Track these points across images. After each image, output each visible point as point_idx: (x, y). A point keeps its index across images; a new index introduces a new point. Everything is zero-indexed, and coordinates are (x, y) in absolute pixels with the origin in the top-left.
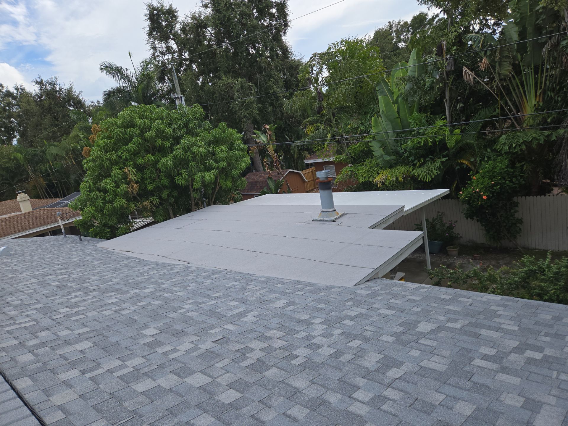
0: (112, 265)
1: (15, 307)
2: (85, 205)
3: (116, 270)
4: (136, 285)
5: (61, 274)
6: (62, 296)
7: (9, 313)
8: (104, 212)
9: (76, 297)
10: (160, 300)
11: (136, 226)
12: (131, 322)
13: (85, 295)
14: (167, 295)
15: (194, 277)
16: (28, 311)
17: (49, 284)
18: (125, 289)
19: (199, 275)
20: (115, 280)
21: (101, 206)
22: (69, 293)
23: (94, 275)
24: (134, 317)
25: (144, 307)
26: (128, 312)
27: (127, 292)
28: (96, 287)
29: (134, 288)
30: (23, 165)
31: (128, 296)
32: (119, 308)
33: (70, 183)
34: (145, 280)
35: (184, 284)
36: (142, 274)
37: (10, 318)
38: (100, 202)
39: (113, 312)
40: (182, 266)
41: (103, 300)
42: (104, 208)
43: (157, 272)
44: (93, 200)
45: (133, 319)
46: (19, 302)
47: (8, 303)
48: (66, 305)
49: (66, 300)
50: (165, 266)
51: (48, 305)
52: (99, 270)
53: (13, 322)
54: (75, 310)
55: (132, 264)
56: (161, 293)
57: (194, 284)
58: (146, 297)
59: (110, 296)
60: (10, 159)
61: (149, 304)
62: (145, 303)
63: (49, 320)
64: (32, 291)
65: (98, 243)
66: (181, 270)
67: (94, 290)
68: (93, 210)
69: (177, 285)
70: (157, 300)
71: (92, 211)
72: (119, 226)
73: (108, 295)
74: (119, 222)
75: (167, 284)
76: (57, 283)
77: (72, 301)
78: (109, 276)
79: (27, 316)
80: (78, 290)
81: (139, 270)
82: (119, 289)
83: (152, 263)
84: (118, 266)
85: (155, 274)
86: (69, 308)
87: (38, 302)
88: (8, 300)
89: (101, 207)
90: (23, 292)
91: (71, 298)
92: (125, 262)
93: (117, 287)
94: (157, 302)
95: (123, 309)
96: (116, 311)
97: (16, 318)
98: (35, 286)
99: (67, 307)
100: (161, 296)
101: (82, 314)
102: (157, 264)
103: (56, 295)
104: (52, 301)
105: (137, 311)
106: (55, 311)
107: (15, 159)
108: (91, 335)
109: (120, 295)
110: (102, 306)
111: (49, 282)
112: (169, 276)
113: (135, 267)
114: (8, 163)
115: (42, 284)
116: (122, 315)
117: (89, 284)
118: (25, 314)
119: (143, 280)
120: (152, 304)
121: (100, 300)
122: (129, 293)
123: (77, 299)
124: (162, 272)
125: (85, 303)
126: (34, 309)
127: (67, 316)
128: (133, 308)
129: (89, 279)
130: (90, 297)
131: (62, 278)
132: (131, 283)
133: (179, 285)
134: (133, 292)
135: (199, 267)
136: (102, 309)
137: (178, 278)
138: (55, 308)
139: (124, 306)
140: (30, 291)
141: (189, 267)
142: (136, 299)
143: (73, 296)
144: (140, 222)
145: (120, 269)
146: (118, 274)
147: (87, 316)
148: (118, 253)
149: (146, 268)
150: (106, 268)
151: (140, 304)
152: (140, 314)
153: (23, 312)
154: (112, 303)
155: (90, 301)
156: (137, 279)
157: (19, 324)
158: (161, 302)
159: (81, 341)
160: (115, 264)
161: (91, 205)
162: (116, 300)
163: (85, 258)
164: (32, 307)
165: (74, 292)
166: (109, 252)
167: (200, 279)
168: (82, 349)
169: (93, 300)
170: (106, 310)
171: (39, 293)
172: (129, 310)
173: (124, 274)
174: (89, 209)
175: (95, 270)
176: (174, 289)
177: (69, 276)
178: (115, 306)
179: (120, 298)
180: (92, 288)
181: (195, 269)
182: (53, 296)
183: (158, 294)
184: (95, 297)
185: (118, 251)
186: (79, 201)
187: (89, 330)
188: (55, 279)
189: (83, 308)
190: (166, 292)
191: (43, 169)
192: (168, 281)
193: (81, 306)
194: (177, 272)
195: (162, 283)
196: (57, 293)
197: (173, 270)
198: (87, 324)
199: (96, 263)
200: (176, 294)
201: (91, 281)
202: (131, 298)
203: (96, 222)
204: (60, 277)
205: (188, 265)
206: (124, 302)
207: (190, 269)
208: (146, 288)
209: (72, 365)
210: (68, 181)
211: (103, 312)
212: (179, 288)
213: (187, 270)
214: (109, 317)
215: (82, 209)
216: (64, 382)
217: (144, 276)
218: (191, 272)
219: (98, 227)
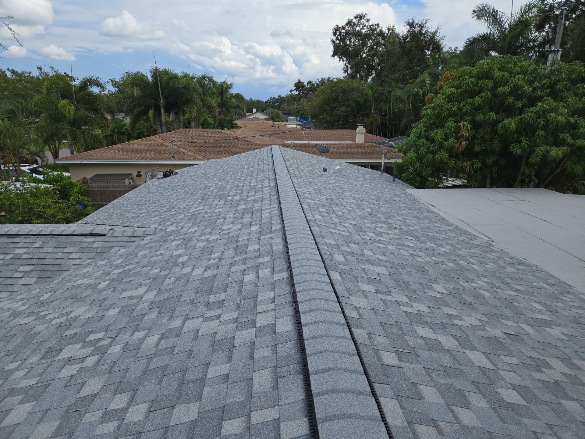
0: (416, 213)
1: (338, 216)
2: (409, 150)
3: (419, 218)
4: (433, 239)
5: (374, 204)
6: (372, 223)
7: (334, 219)
8: (424, 161)
9: (382, 228)
10: (454, 264)
11: (446, 184)
12: (422, 270)
13: (388, 229)
14: (462, 262)
15: (495, 258)
16: (346, 223)
17: (363, 209)
18: (423, 239)
19: (501, 258)
20: (416, 227)
21: (423, 154)
22: (377, 223)
23: (398, 215)
24: (427, 268)
25: (437, 263)
26: (422, 260)
27: (424, 242)
28: (398, 227)
29: (431, 241)
30: (370, 101)
31: (424, 246)
32: (414, 253)
33: (400, 127)
34: (442, 238)
35: (481, 259)
36: (441, 232)
37: (334, 223)
38: (423, 151)
39: (408, 254)
40: (483, 241)
41: (402, 240)
42: (425, 157)
43: (456, 236)
44: (418, 147)
45: (425, 269)
46: (341, 213)
47: (334, 211)
48: (373, 231)
49: (373, 227)
50: (466, 233)
51: (360, 225)
52: (403, 212)
53: (335, 226)
54: (379, 238)
55: (433, 219)
56: (456, 258)
57: (493, 264)
58: (441, 254)
59: (409, 240)
60: (362, 94)
61: (442, 262)
62: (439, 260)
63: (358, 237)
64: (351, 209)
65: (407, 188)
66: (483, 245)
67: (396, 228)
68: (415, 156)
69: (474, 257)
70: (451, 262)
71: (413, 157)
72: (429, 179)
73: (407, 237)
74: (432, 175)
75: (464, 252)
76: (369, 210)
77: (378, 229)
78: (411, 221)
79: (345, 227)
80: (384, 223)
81: (439, 227)
82: (417, 237)
83: (452, 226)
84: (420, 215)
85: (454, 237)
86: (375, 234)
87: (354, 219)
88: (334, 209)
89: (422, 156)
90: (345, 206)
91: (378, 227)
92: (427, 214)
93: (416, 234)
94: (451, 265)
95: (418, 256)
96: (411, 255)
97: (337, 225)
98: (353, 206)
99: (373, 233)
100: (456, 260)
101: (383, 244)
102: (457, 228)
103: (367, 219)
104: (363, 223)
105: (430, 264)
106: (365, 232)
107: (366, 94)
108: (388, 264)
109: (418, 243)
110: (400, 245)
111: (363, 206)
112: (468, 245)
113: (436, 222)
114: (360, 97)
115: (359, 206)
116: (416, 260)
117: (393, 221)
118: (344, 224)
119: (440, 238)
120: (446, 265)
121: (400, 239)
122: (425, 244)
123: (382, 230)
124: (461, 238)
125: (387, 236)
126: (351, 224)
127: (373, 241)
128: (427, 259)
129: (394, 217)
130: (392, 233)
131: (374, 208)
132: (429, 236)
133: (477, 258)
134: (429, 245)
135: (504, 249)
136: (400, 247)
137: (476, 251)
138: (364, 229)
139: (420, 253)
140: (349, 208)
141: (492, 245)
142: (431, 252)
143: (379, 226)
144: (451, 181)
145: (421, 219)
146: (419, 223)
147: (387, 248)
148: (423, 204)
149: (446, 227)
150: (409, 213)
151: (433, 258)
152: (432, 267)
153: (342, 222)
154: (409, 246)
155: (391, 236)
156: (435, 234)
157: (339, 230)
158: (454, 266)
159: (380, 266)
160: (418, 213)
161: (414, 150)
162: (412, 245)
163: (394, 197)
164: (349, 221)
165: (380, 223)
166: (414, 200)
167: (501, 262)
168: (380, 272)
169: (394, 236)
170: (403, 250)
171: (355, 212)
172: (423, 259)
173: (425, 225)
174: (412, 154)
175: (400, 211)
176: (470, 260)
177: (379, 208)
178: (412, 250)
179: (417, 245)
180: (395, 225)
181: (499, 250)
182: (365, 219)
183: (454, 258)
184: (396, 234)
185: (423, 202)
186: (406, 144)
187: (387, 260)
188: (369, 206)
189: (385, 239)
190: (462, 259)
191: (384, 108)
192: (466, 249)
193: (384, 237)
194: (477, 245)
195: (459, 249)
196: (369, 218)
197: (474, 241)
198: (387, 254)
199: (402, 205)
200: (472, 265)
201: (395, 220)
202: (426, 249)
203: (412, 168)
204: (372, 206)
205: (491, 242)
206: (420, 250)
207: (493, 248)
208: (442, 246)
209: (370, 281)
210: (399, 124)
211: (400, 250)
212: (476, 261)
213: (488, 247)
214: (405, 257)
215: (405, 153)
216: (362, 290)
217: (443, 234)
218: (493, 251)
219: (411, 173)
